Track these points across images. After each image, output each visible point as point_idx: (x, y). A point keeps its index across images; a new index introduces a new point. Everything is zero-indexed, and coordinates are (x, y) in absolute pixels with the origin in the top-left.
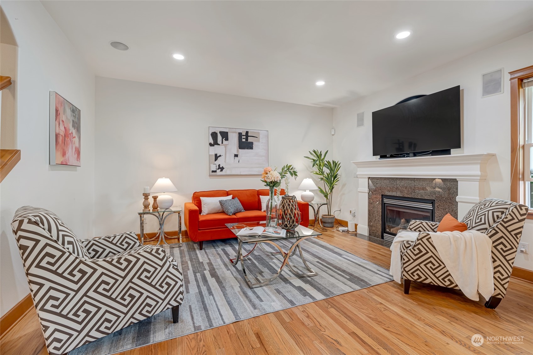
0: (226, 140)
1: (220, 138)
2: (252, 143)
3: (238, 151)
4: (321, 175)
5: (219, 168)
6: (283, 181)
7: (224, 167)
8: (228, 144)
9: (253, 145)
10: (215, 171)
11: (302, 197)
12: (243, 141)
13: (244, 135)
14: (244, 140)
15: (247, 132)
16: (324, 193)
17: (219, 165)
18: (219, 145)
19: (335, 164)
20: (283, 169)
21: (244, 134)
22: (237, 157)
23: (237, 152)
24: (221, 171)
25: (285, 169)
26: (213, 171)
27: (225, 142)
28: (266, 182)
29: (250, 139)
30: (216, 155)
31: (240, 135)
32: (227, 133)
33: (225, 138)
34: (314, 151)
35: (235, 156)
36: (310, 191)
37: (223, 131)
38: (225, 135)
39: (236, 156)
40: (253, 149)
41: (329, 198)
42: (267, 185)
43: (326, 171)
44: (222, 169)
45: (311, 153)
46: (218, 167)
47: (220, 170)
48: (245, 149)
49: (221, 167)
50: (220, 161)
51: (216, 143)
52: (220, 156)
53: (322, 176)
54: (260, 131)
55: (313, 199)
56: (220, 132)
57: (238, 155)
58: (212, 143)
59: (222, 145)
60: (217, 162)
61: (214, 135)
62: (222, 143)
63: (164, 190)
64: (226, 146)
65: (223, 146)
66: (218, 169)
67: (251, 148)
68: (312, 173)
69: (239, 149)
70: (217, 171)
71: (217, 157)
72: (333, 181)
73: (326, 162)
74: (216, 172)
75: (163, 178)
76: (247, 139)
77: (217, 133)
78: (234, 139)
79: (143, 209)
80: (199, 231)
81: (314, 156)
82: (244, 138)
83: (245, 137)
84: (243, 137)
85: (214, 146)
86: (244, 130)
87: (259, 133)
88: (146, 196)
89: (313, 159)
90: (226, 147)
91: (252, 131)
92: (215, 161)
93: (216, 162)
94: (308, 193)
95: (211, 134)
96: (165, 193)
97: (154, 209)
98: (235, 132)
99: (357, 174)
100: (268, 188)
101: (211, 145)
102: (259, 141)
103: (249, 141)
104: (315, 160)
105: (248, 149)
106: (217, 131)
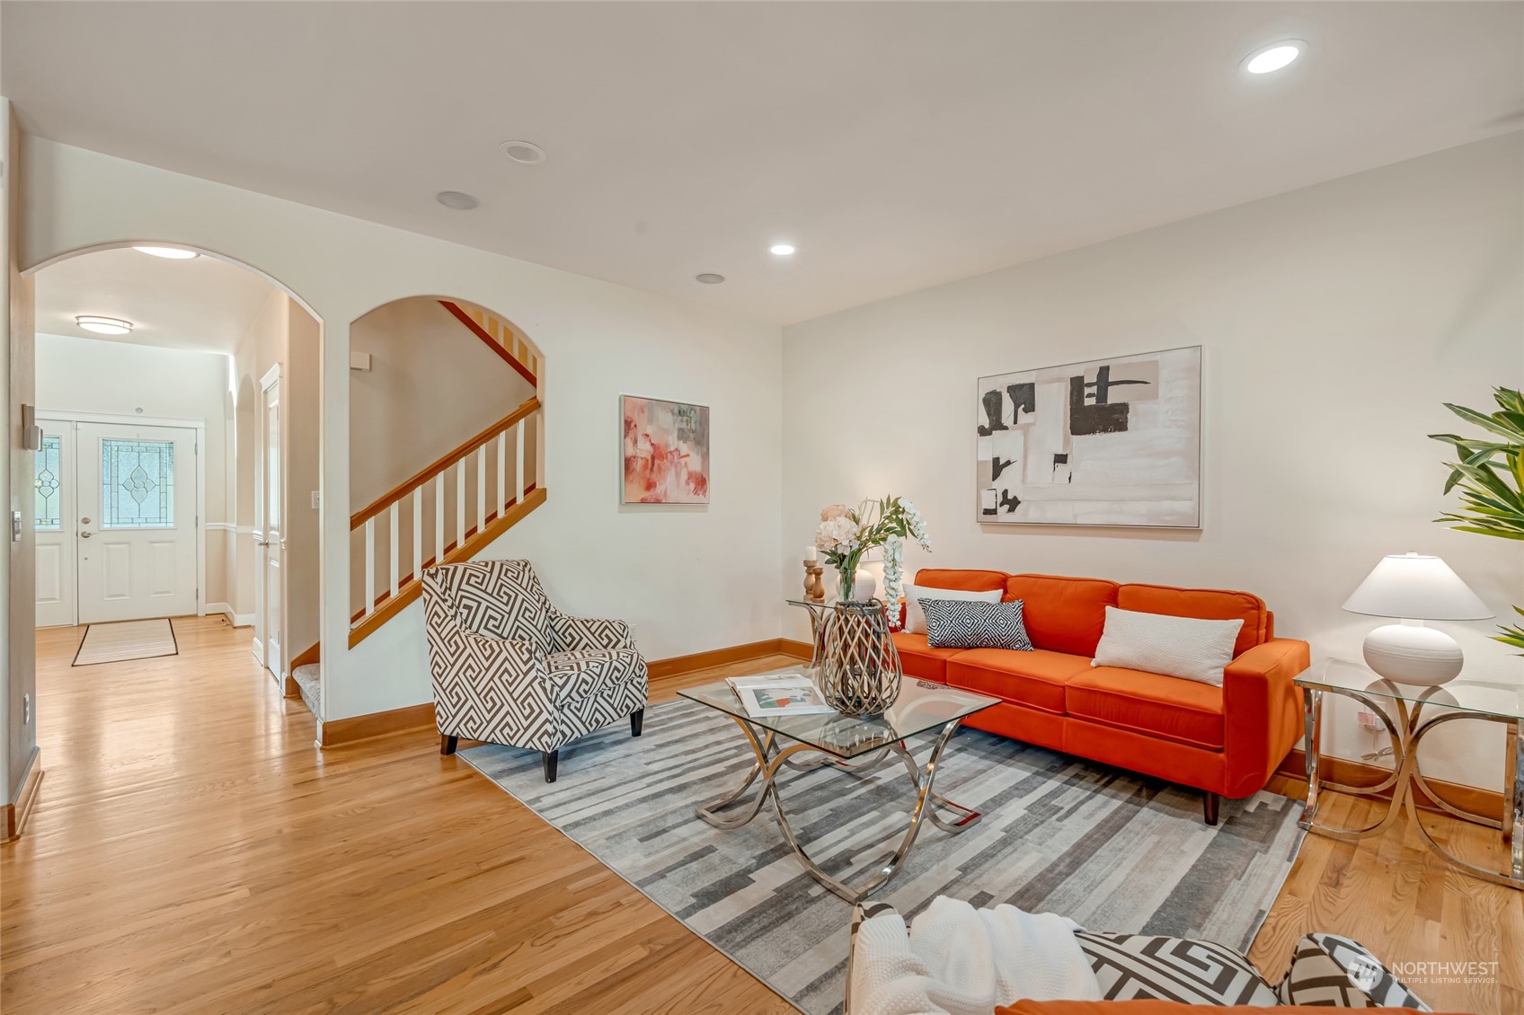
0: (1026, 411)
1: (1008, 405)
2: (1123, 408)
3: (1067, 442)
5: (1005, 501)
7: (1019, 499)
8: (1033, 424)
9: (1129, 416)
10: (993, 512)
12: (1086, 404)
13: (1090, 385)
14: (1090, 402)
15: (1104, 371)
17: (1005, 493)
18: (1006, 428)
21: (1091, 378)
22: (1066, 462)
23: (1064, 448)
24: (1012, 510)
26: (987, 512)
27: (1024, 418)
29: (1114, 396)
30: (996, 460)
31: (1077, 384)
32: (1032, 387)
33: (1023, 406)
35: (1055, 462)
37: (1019, 382)
38: (1025, 396)
39: (1061, 459)
40: (1126, 429)
44: (1013, 504)
46: (1000, 499)
47: (1006, 507)
48: (1094, 432)
49: (1010, 497)
50: (1009, 481)
51: (997, 425)
52: (1008, 463)
54: (1158, 357)
56: (1011, 389)
57: (1067, 455)
58: (987, 426)
59: (1013, 430)
60: (1000, 485)
61: (992, 403)
62: (1015, 422)
64: (1026, 429)
65: (1019, 431)
66: (1001, 505)
67: (1121, 426)
69: (1072, 434)
70: (1000, 510)
71: (998, 467)
74: (996, 514)
76: (1102, 396)
77: (1000, 393)
78: (1054, 403)
82: (1090, 395)
83: (1094, 390)
84: (1087, 391)
85: (990, 434)
86: (1092, 365)
87: (1156, 361)
90: (1026, 435)
91: (1126, 360)
92: (994, 478)
93: (995, 484)
95: (984, 399)
98: (1059, 380)
101: (983, 432)
102: (1154, 396)
103: (1110, 402)
105: (1105, 430)
106: (1001, 386)
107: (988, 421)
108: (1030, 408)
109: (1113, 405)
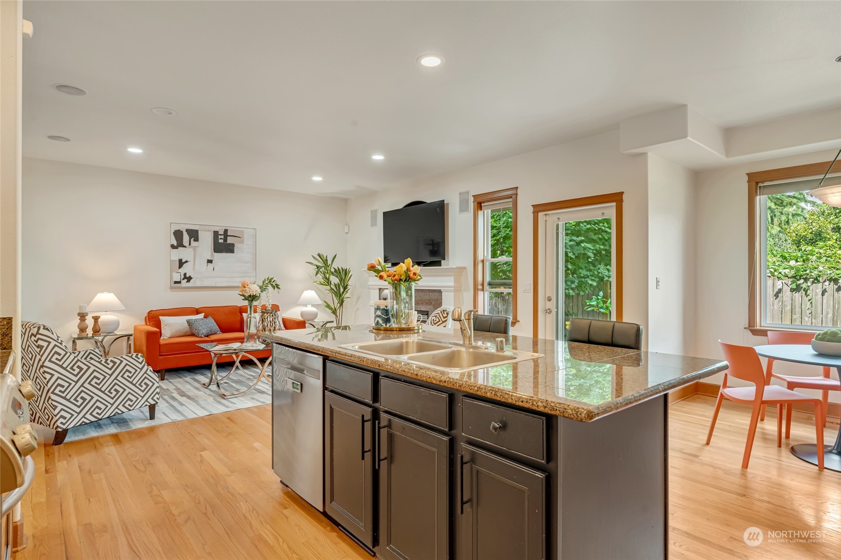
0: (195, 241)
1: (186, 238)
2: (233, 245)
3: (212, 255)
4: (326, 285)
5: (185, 277)
6: (263, 295)
7: (192, 277)
8: (198, 247)
9: (235, 248)
10: (180, 282)
11: (302, 314)
12: (219, 241)
13: (221, 235)
14: (221, 241)
15: (226, 231)
16: (331, 309)
17: (185, 274)
18: (185, 247)
19: (346, 272)
20: (263, 282)
21: (221, 232)
22: (212, 263)
23: (211, 257)
24: (188, 281)
25: (267, 282)
26: (176, 282)
27: (193, 243)
28: (243, 295)
29: (230, 240)
30: (180, 261)
31: (216, 234)
32: (197, 231)
33: (193, 239)
34: (319, 255)
35: (208, 262)
36: (313, 306)
37: (191, 228)
38: (194, 235)
39: (210, 261)
40: (234, 253)
41: (338, 315)
42: (245, 299)
43: (334, 280)
44: (189, 279)
45: (314, 258)
46: (183, 277)
47: (186, 280)
48: (223, 252)
49: (187, 276)
50: (186, 269)
51: (180, 244)
52: (186, 262)
53: (328, 287)
54: (244, 230)
55: (316, 315)
56: (187, 230)
57: (212, 260)
58: (176, 245)
59: (189, 248)
60: (183, 270)
61: (178, 234)
62: (190, 245)
63: (107, 309)
64: (195, 248)
65: (191, 249)
66: (183, 279)
67: (232, 251)
68: (315, 284)
69: (215, 252)
70: (182, 281)
71: (181, 263)
72: (343, 293)
73: (333, 270)
74: (180, 283)
75: (105, 293)
76: (225, 240)
77: (182, 232)
78: (206, 239)
79: (79, 333)
80: (160, 357)
81: (319, 261)
82: (221, 239)
83: (222, 237)
84: (220, 237)
85: (178, 248)
86: (221, 228)
87: (243, 231)
88: (82, 316)
89: (316, 266)
90: (195, 250)
91: (234, 229)
92: (179, 268)
93: (180, 270)
94: (310, 309)
95: (174, 233)
96: (108, 312)
97: (94, 332)
98: (209, 231)
99: (370, 283)
100: (246, 303)
101: (173, 247)
102: (243, 242)
103: (228, 242)
104: (320, 266)
105: (227, 252)
106: (183, 228)
107: (176, 243)
108: (196, 240)
109: (229, 244)
